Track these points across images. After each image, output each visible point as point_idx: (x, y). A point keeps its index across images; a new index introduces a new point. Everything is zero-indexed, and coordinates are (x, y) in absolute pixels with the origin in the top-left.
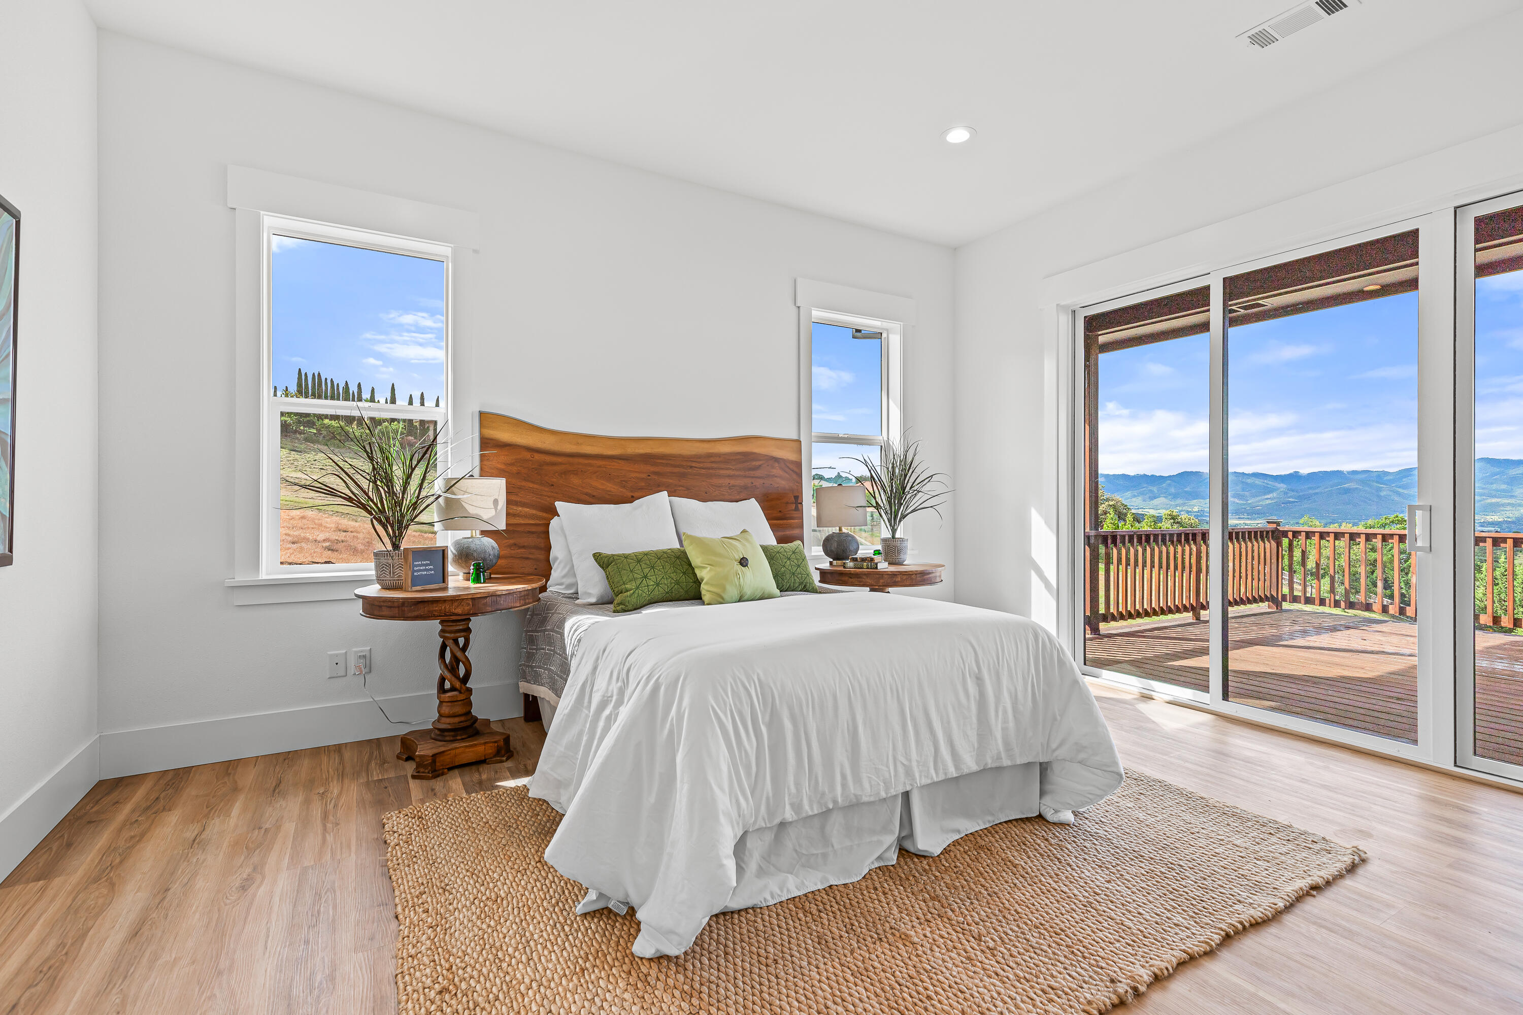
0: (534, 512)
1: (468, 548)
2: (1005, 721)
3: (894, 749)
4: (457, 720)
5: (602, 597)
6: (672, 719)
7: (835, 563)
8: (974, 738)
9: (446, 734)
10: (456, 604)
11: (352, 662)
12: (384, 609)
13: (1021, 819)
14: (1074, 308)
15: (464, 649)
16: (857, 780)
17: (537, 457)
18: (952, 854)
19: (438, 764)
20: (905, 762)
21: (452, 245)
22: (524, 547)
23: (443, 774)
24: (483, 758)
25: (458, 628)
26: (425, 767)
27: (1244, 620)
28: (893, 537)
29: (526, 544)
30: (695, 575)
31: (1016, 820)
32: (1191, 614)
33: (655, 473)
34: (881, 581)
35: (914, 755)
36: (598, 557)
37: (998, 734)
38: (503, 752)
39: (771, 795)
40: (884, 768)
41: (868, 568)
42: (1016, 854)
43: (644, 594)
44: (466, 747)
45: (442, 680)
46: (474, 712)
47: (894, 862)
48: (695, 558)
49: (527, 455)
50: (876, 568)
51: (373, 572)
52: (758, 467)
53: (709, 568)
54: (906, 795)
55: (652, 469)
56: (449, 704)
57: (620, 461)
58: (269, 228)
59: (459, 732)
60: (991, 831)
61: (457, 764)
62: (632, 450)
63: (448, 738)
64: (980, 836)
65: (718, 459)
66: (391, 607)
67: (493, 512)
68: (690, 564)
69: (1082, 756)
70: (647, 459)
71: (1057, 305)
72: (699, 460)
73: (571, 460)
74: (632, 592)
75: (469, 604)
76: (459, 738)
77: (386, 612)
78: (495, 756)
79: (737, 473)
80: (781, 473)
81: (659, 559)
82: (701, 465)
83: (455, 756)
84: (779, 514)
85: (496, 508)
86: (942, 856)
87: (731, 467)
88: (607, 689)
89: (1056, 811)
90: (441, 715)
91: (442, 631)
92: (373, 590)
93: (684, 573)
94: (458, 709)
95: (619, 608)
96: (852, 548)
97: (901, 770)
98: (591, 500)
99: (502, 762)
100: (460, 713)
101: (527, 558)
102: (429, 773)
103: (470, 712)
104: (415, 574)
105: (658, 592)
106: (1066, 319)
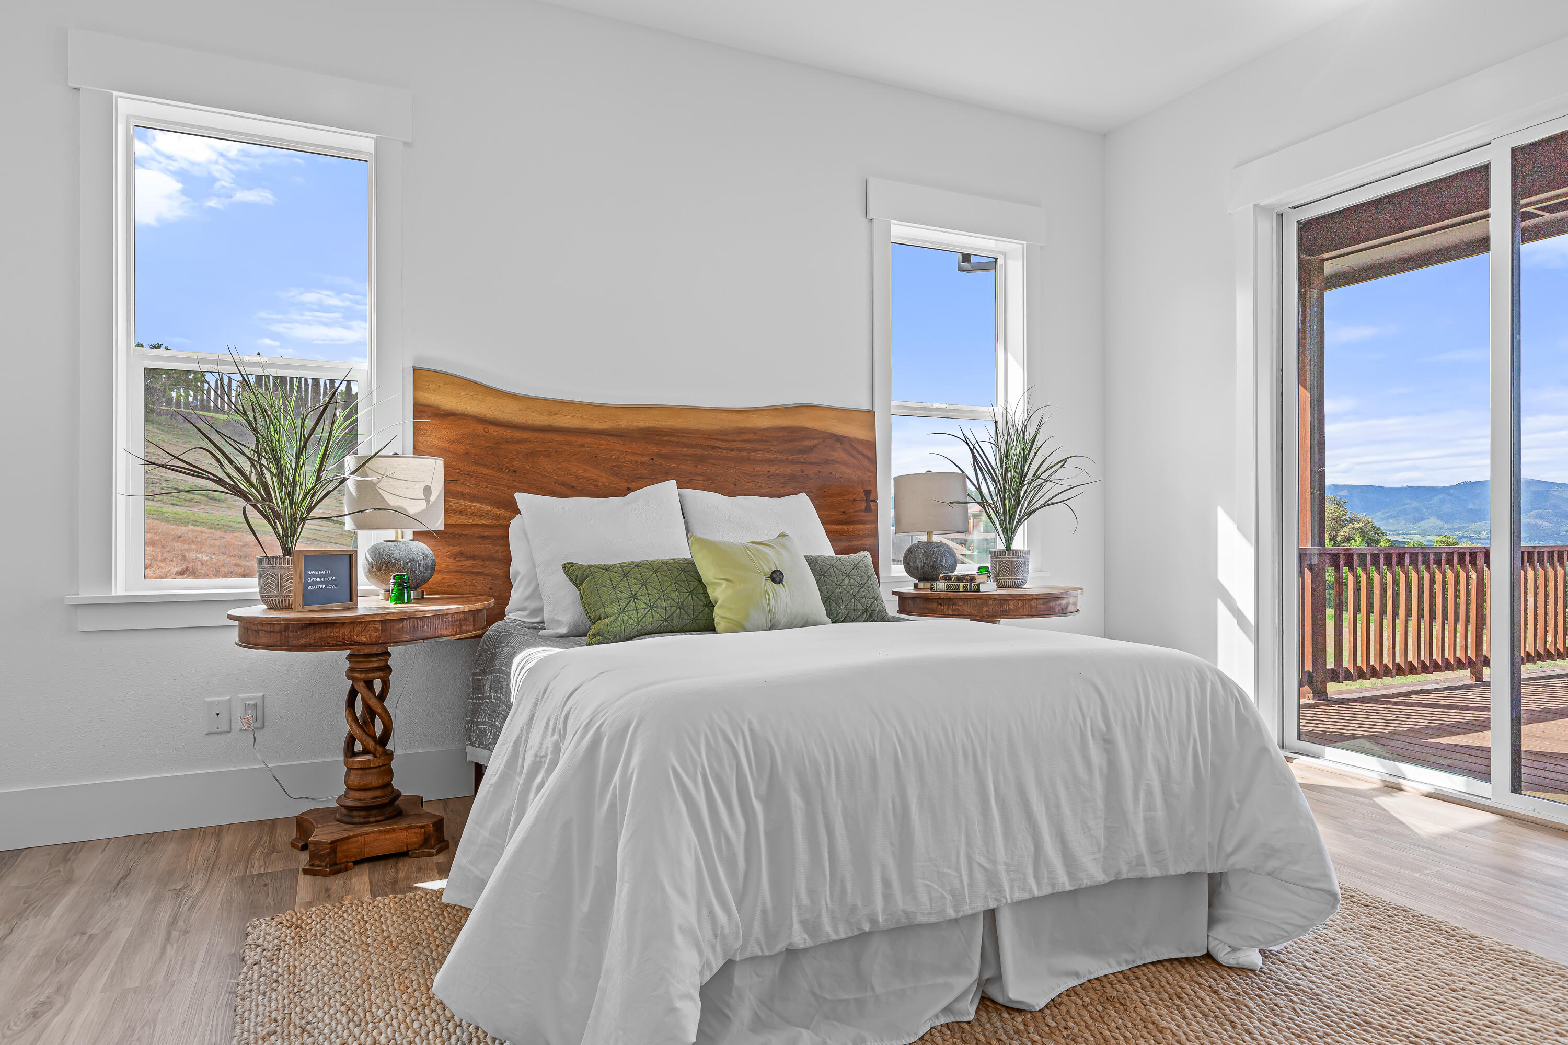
0: (488, 508)
1: (389, 554)
2: (1150, 807)
3: (969, 844)
4: (370, 794)
5: (576, 626)
6: (615, 786)
7: (921, 585)
8: (1100, 833)
9: (355, 813)
10: (359, 628)
11: (238, 712)
12: (262, 634)
13: (1178, 960)
14: (1280, 210)
15: (382, 697)
16: (909, 889)
17: (493, 431)
18: (1063, 1008)
19: (339, 855)
20: (987, 866)
21: (375, 136)
22: (474, 557)
23: (346, 869)
24: (405, 849)
25: (371, 665)
26: (321, 858)
27: (1551, 682)
28: (1008, 547)
29: (476, 554)
30: (707, 595)
31: (1170, 961)
32: (1468, 672)
33: (661, 456)
34: (985, 609)
35: (1001, 854)
36: (569, 569)
37: (1140, 829)
38: (433, 841)
39: (769, 905)
40: (953, 873)
41: (965, 591)
42: (1164, 1012)
43: (631, 619)
44: (381, 832)
45: (351, 740)
46: (396, 784)
47: (971, 1017)
48: (707, 572)
49: (479, 429)
50: (978, 590)
51: (257, 589)
52: (811, 449)
53: (725, 584)
54: (991, 916)
55: (657, 450)
56: (359, 772)
57: (610, 439)
58: (129, 117)
59: (373, 812)
60: (1128, 975)
61: (367, 856)
62: (627, 422)
63: (357, 820)
64: (1111, 983)
65: (752, 436)
66: (270, 632)
67: (423, 505)
68: (700, 580)
69: (1272, 864)
70: (650, 435)
71: (1255, 206)
72: (725, 437)
73: (542, 436)
74: (613, 618)
75: (377, 630)
76: (371, 820)
77: (264, 639)
78: (421, 847)
79: (779, 457)
80: (845, 457)
81: (655, 571)
82: (729, 445)
83: (365, 844)
84: (842, 517)
85: (427, 500)
86: (1047, 1011)
87: (772, 448)
88: (541, 745)
89: (1234, 950)
90: (349, 788)
91: (351, 670)
93: (691, 592)
94: (374, 780)
95: (593, 640)
96: (945, 564)
97: (979, 875)
99: (431, 855)
100: (374, 785)
101: (478, 573)
102: (326, 867)
103: (388, 785)
104: (309, 587)
105: (652, 619)
106: (1268, 227)
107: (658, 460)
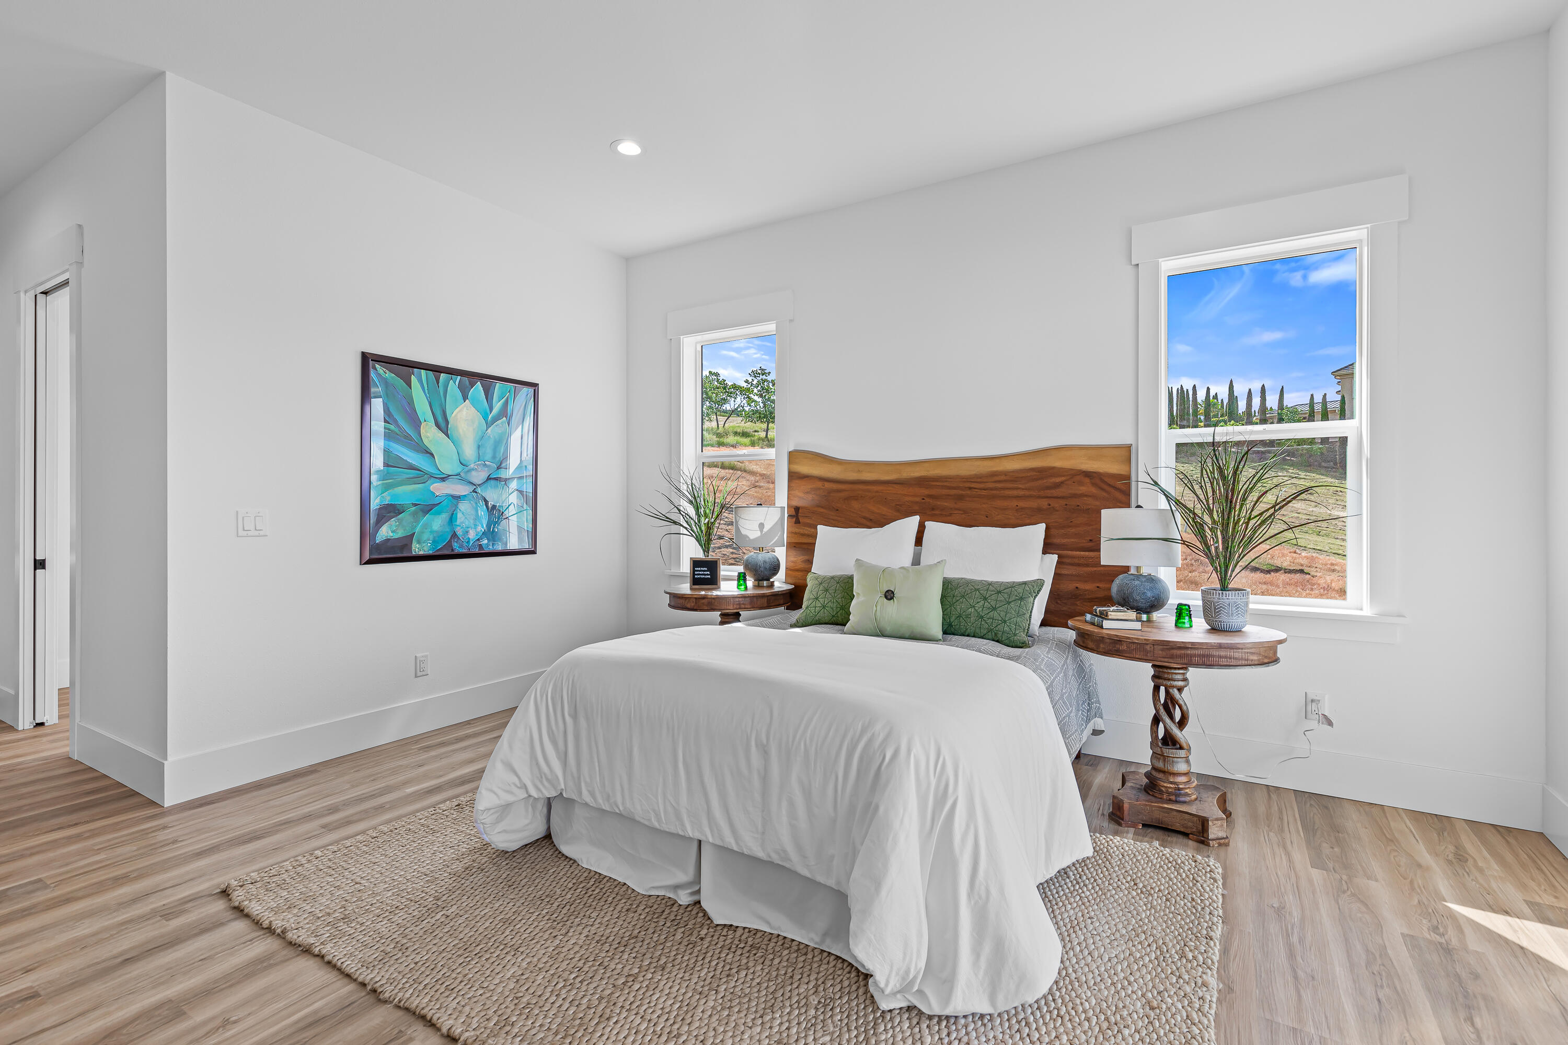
17: (828, 485)
30: (851, 602)
33: (930, 496)
49: (819, 484)
52: (1057, 486)
55: (926, 492)
57: (895, 486)
65: (1003, 478)
72: (979, 480)
79: (1027, 493)
80: (1094, 490)
82: (982, 486)
87: (1020, 486)
98: (868, 523)
107: (927, 500)
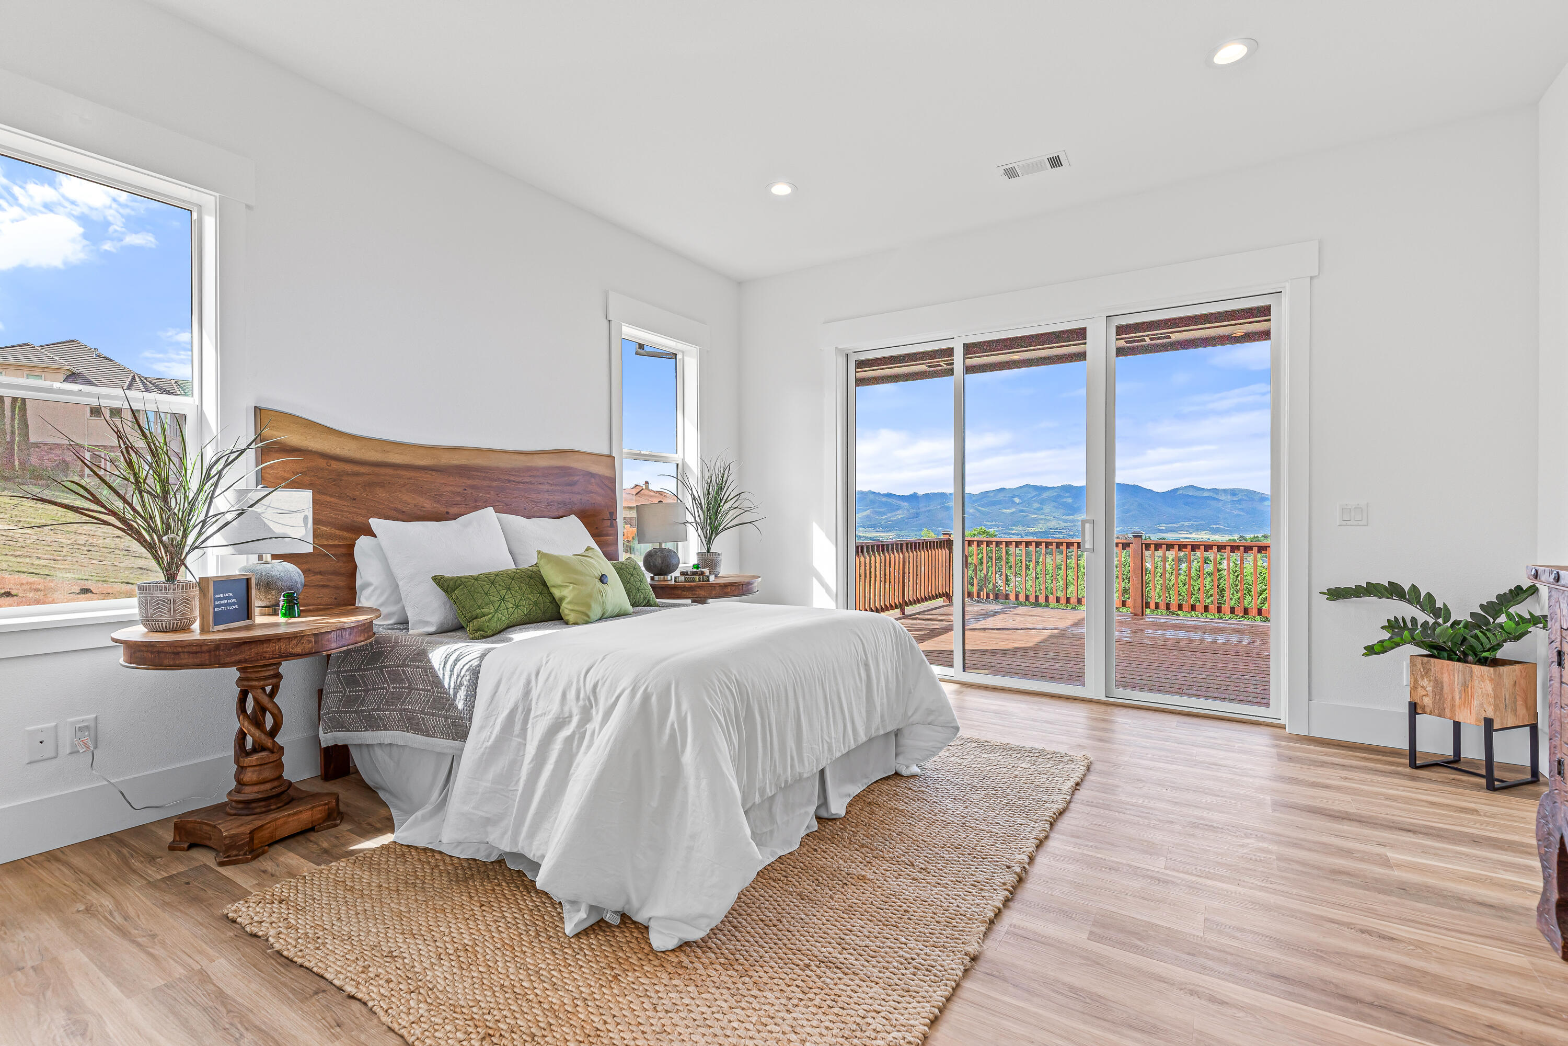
0: (332, 531)
1: (269, 575)
2: (882, 698)
3: (822, 730)
4: (268, 786)
5: (442, 624)
6: (673, 725)
7: (656, 578)
8: (864, 714)
9: (254, 805)
10: (294, 642)
11: (66, 738)
12: (182, 656)
13: (884, 778)
14: (847, 352)
15: (273, 693)
16: (801, 760)
17: (335, 465)
18: (852, 813)
19: (256, 842)
20: (829, 741)
21: (217, 195)
22: (320, 573)
23: (263, 853)
24: (310, 826)
25: (267, 674)
26: (239, 848)
27: (933, 612)
28: (709, 551)
29: (323, 570)
30: (551, 594)
31: (881, 779)
32: (898, 611)
33: (472, 487)
34: (714, 593)
35: (833, 735)
36: (438, 580)
37: (878, 709)
38: (335, 815)
40: (817, 747)
41: (699, 581)
42: (896, 803)
43: (504, 617)
44: (289, 815)
45: (242, 737)
46: (286, 775)
47: (816, 829)
48: (552, 576)
49: (322, 463)
50: (708, 581)
51: (136, 611)
52: (576, 483)
53: (571, 586)
54: (824, 771)
55: (469, 482)
56: (257, 768)
57: (433, 473)
59: (272, 801)
60: (869, 790)
61: (277, 839)
62: (445, 460)
63: (258, 810)
64: (864, 796)
66: (196, 653)
67: (301, 532)
68: (544, 584)
69: (931, 718)
70: (463, 471)
71: (836, 348)
73: (377, 470)
74: (490, 616)
75: (310, 642)
76: (272, 807)
77: (186, 659)
78: (324, 821)
79: (555, 488)
80: (597, 488)
81: (513, 579)
83: (276, 829)
85: (304, 525)
86: (847, 816)
87: (549, 481)
88: (562, 710)
89: (907, 767)
90: (240, 783)
91: (240, 679)
92: (137, 633)
93: (541, 593)
94: (268, 773)
95: (477, 635)
96: (675, 563)
97: (826, 747)
98: (400, 516)
99: (336, 825)
100: (272, 777)
101: (324, 586)
102: (245, 854)
103: (280, 777)
104: (216, 609)
105: (518, 615)
106: (841, 360)
107: (469, 491)
